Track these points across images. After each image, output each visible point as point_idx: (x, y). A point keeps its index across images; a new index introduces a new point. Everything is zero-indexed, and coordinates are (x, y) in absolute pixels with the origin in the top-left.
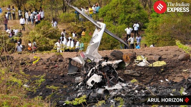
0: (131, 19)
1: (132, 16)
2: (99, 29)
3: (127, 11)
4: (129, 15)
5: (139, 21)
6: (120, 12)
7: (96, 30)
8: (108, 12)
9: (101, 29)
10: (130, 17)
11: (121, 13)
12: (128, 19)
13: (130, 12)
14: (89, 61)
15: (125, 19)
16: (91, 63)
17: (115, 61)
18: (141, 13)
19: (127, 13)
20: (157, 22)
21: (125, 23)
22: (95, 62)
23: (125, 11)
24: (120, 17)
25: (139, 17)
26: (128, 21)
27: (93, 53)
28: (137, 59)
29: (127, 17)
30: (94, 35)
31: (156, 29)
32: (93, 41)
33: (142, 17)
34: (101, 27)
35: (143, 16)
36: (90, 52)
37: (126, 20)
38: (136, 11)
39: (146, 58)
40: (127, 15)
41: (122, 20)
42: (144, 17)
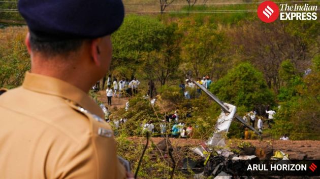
0: (253, 99)
1: (255, 96)
2: (227, 112)
3: (247, 89)
4: (250, 94)
5: (263, 103)
6: (238, 90)
7: (223, 114)
8: (222, 88)
9: (229, 113)
10: (251, 96)
11: (240, 90)
12: (249, 100)
13: (252, 91)
14: (216, 154)
15: (244, 99)
16: (218, 157)
17: (246, 156)
18: (266, 93)
19: (247, 91)
20: (289, 107)
21: (245, 105)
22: (223, 156)
23: (245, 89)
24: (237, 95)
25: (263, 97)
26: (249, 101)
27: (218, 143)
28: (275, 156)
29: (248, 97)
30: (219, 120)
31: (288, 115)
32: (219, 128)
33: (266, 98)
34: (230, 111)
35: (268, 97)
36: (214, 142)
37: (246, 101)
38: (259, 90)
39: (287, 155)
40: (247, 94)
41: (240, 101)
42: (270, 99)
